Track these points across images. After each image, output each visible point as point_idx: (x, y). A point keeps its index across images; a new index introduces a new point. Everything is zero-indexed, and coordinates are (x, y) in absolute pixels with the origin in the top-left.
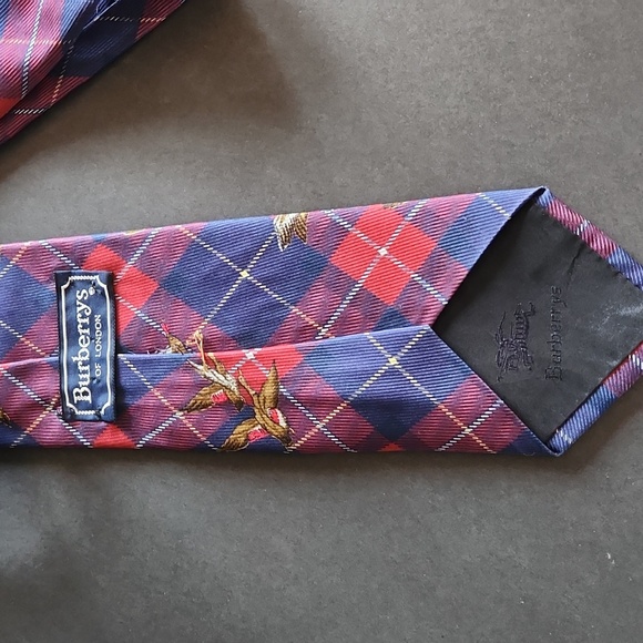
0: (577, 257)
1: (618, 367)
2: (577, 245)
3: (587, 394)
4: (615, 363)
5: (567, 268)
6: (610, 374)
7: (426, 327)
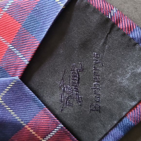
0: (109, 33)
1: (135, 106)
2: (109, 25)
3: (115, 122)
4: (134, 103)
5: (103, 41)
6: (131, 110)
7: (17, 78)
